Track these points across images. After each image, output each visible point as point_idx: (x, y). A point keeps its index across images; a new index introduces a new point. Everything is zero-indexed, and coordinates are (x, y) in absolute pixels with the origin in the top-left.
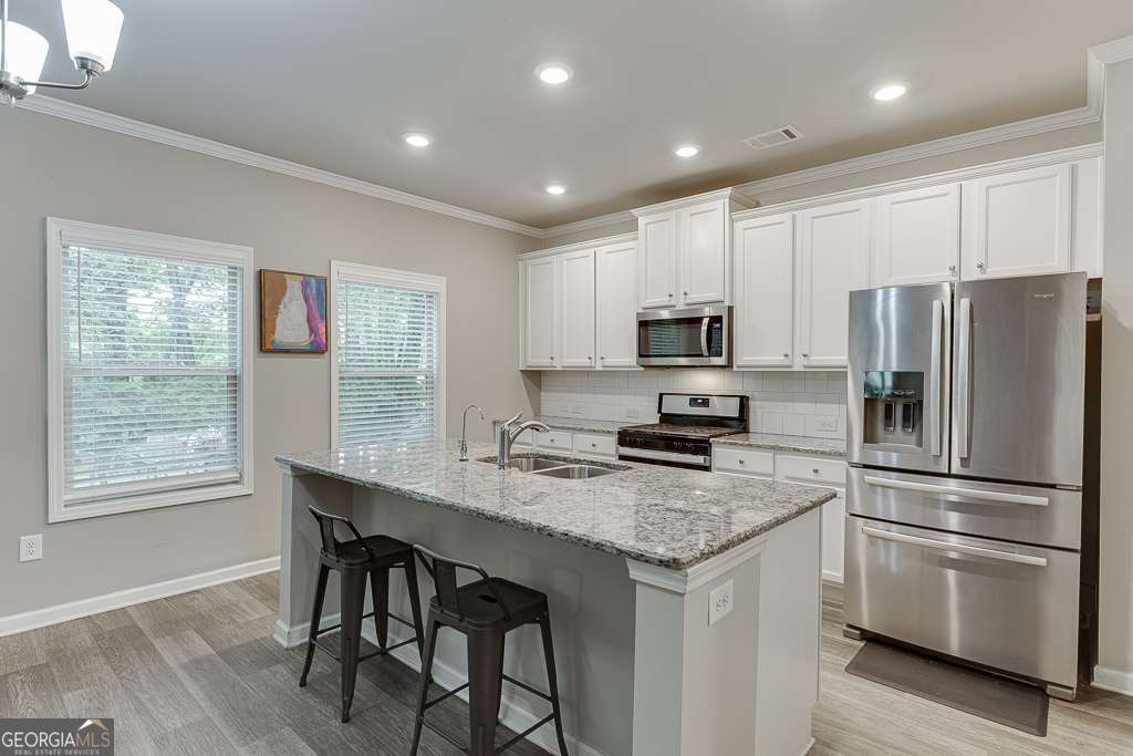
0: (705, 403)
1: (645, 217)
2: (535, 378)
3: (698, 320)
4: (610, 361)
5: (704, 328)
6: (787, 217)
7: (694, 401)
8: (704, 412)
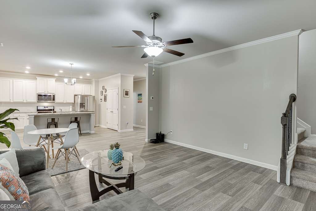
0: (47, 107)
1: (39, 79)
5: (52, 97)
7: (45, 107)
8: (47, 109)
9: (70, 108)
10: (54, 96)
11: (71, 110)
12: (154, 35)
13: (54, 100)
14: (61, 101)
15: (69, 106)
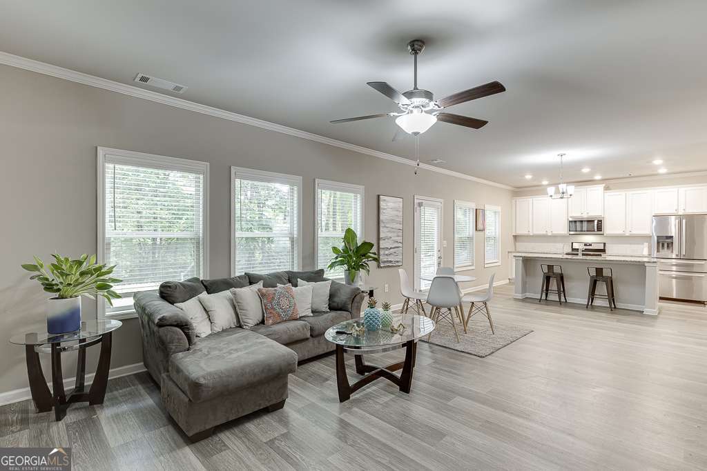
0: (590, 245)
2: (515, 237)
3: (593, 221)
4: (554, 232)
5: (596, 223)
6: (623, 193)
7: (586, 245)
8: (590, 247)
9: (643, 249)
10: (600, 222)
11: (646, 252)
12: (416, 88)
13: (600, 228)
14: (619, 232)
15: (643, 244)
